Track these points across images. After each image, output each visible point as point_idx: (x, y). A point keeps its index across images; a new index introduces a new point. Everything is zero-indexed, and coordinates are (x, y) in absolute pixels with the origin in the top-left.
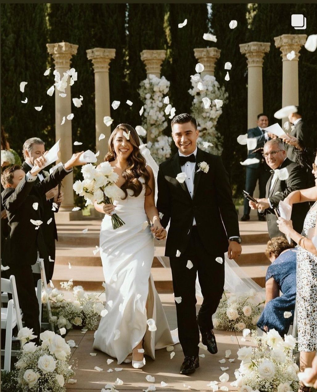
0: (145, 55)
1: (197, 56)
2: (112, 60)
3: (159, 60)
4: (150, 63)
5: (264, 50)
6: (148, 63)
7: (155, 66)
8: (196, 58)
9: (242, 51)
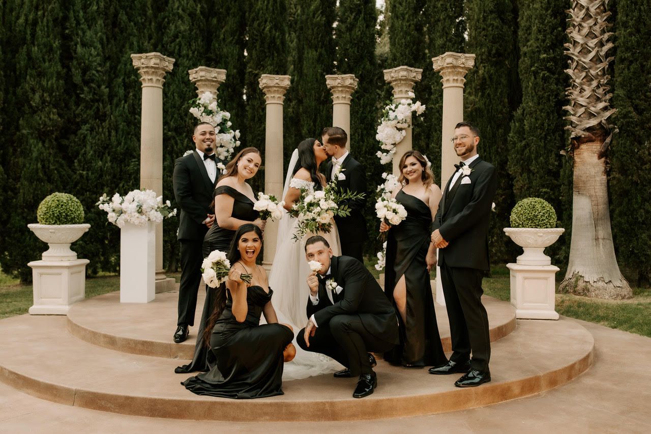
0: (264, 81)
1: (329, 85)
2: (222, 84)
3: (282, 87)
4: (270, 90)
5: (414, 77)
6: (268, 91)
7: (277, 95)
8: (328, 86)
9: (387, 78)
